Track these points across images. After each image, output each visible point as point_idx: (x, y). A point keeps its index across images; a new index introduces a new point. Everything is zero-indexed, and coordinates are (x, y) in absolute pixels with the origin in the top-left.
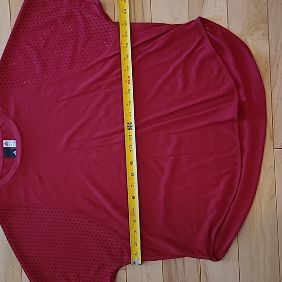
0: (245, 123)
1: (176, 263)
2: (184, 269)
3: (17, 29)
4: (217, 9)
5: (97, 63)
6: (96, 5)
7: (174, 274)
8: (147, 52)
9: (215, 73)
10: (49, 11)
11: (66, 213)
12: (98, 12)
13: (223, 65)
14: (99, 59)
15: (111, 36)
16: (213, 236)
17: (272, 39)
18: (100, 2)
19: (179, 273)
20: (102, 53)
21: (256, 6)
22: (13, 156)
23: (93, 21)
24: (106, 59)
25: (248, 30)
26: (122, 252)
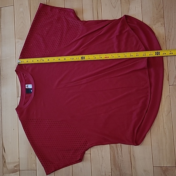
0: (152, 70)
1: (117, 150)
2: (122, 153)
3: (33, 27)
4: (136, 12)
5: (73, 42)
6: (72, 12)
7: (116, 156)
8: (99, 35)
9: (134, 44)
10: (49, 17)
11: (57, 122)
12: (73, 16)
13: (138, 39)
14: (74, 40)
15: (80, 28)
16: (136, 132)
17: (166, 26)
18: (74, 11)
19: (119, 155)
20: (76, 37)
21: (157, 9)
22: (31, 92)
23: (71, 21)
24: (78, 40)
25: (153, 22)
26: (86, 142)
